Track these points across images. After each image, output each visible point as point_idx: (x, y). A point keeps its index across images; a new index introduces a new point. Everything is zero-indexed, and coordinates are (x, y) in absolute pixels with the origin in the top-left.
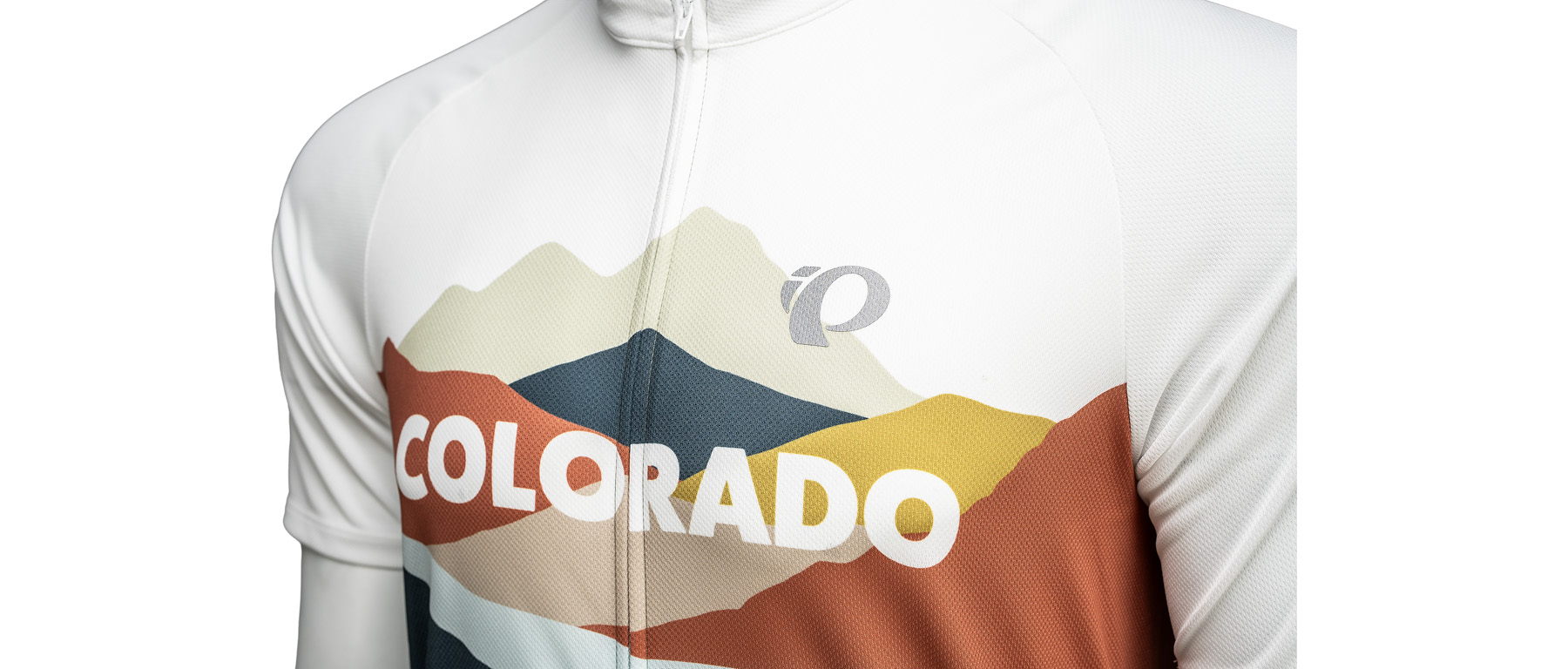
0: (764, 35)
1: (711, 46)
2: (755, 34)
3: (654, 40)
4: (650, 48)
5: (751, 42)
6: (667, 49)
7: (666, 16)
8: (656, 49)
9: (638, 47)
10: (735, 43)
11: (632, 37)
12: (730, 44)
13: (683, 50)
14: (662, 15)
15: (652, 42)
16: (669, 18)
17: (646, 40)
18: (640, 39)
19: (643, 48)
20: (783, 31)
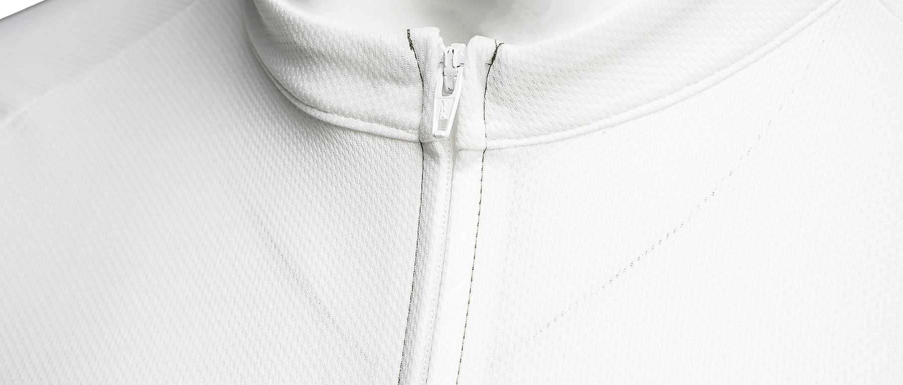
0: (586, 128)
1: (491, 144)
2: (572, 127)
3: (379, 122)
4: (369, 134)
5: (563, 139)
6: (404, 140)
7: (404, 82)
8: (381, 136)
9: (344, 129)
10: (534, 140)
11: (334, 111)
12: (525, 141)
13: (439, 147)
14: (396, 80)
15: (376, 125)
16: (412, 87)
17: (362, 119)
18: (350, 115)
19: (356, 131)
20: (621, 123)
